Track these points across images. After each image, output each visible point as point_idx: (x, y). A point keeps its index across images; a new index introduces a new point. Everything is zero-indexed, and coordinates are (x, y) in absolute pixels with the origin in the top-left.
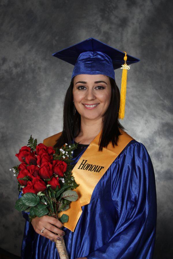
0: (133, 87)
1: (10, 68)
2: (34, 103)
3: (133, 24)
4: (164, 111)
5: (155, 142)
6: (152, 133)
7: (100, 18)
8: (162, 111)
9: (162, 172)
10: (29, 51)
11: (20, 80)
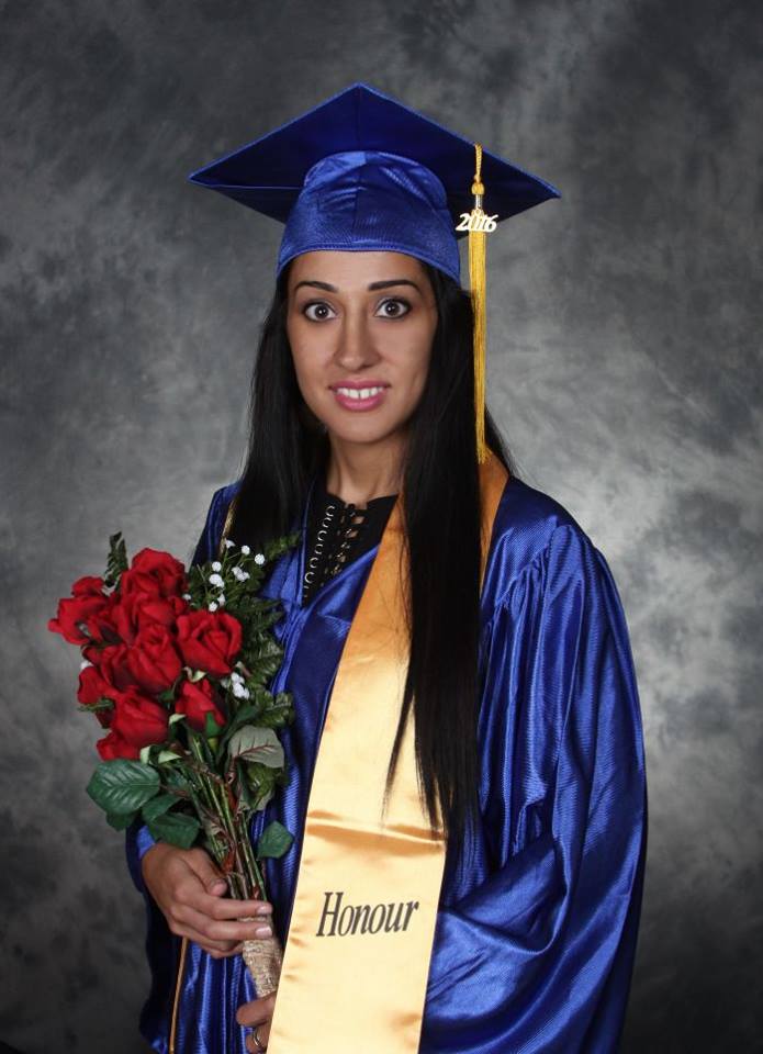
0: (550, 343)
1: (25, 279)
2: (129, 427)
3: (544, 76)
4: (686, 442)
5: (650, 577)
6: (639, 536)
7: (401, 57)
8: (678, 443)
9: (682, 701)
10: (106, 202)
11: (69, 328)
